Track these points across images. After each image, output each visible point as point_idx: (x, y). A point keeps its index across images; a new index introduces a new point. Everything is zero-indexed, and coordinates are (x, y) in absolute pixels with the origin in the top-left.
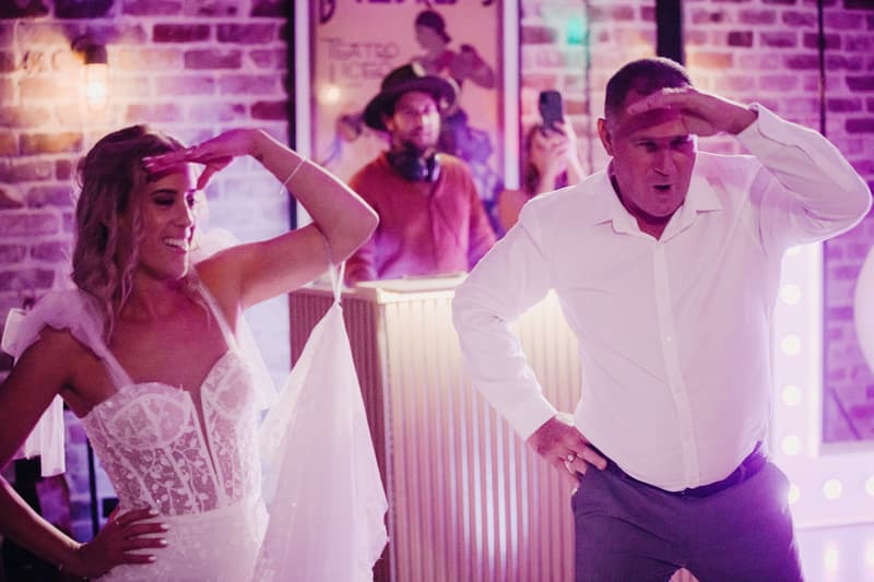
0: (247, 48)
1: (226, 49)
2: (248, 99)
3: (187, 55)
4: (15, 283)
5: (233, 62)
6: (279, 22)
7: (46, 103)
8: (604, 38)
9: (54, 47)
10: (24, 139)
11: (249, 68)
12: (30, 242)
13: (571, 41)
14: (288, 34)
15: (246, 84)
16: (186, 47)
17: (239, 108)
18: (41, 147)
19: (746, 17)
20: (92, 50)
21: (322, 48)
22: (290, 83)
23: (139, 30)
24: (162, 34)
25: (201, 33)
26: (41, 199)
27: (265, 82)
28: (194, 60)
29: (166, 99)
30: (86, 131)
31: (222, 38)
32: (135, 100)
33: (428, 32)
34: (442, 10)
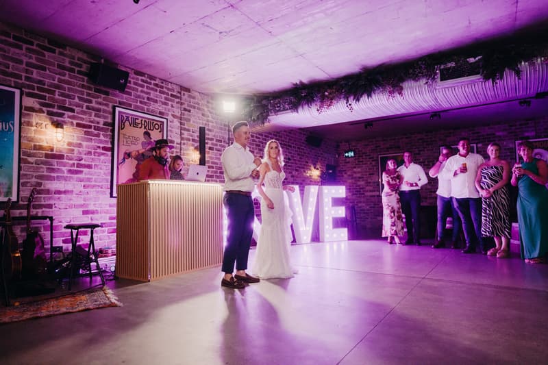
0: (102, 133)
1: (96, 132)
2: (101, 145)
3: (85, 131)
4: (29, 185)
5: (98, 135)
6: (110, 128)
7: (42, 137)
8: (184, 144)
9: (46, 123)
10: (35, 146)
11: (102, 137)
12: (35, 174)
13: (177, 144)
14: (113, 131)
15: (101, 142)
16: (85, 130)
17: (99, 147)
18: (41, 148)
19: (212, 144)
20: (58, 125)
21: (121, 136)
22: (113, 143)
23: (72, 123)
24: (78, 125)
25: (90, 127)
26: (39, 163)
27: (106, 142)
28: (87, 133)
29: (79, 142)
30: (55, 146)
31: (95, 129)
32: (70, 141)
33: (146, 136)
34: (150, 131)
